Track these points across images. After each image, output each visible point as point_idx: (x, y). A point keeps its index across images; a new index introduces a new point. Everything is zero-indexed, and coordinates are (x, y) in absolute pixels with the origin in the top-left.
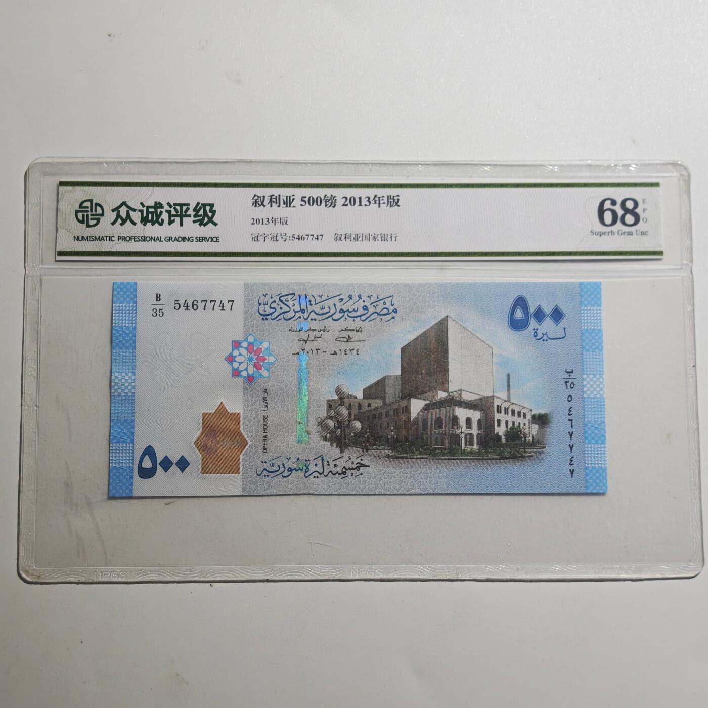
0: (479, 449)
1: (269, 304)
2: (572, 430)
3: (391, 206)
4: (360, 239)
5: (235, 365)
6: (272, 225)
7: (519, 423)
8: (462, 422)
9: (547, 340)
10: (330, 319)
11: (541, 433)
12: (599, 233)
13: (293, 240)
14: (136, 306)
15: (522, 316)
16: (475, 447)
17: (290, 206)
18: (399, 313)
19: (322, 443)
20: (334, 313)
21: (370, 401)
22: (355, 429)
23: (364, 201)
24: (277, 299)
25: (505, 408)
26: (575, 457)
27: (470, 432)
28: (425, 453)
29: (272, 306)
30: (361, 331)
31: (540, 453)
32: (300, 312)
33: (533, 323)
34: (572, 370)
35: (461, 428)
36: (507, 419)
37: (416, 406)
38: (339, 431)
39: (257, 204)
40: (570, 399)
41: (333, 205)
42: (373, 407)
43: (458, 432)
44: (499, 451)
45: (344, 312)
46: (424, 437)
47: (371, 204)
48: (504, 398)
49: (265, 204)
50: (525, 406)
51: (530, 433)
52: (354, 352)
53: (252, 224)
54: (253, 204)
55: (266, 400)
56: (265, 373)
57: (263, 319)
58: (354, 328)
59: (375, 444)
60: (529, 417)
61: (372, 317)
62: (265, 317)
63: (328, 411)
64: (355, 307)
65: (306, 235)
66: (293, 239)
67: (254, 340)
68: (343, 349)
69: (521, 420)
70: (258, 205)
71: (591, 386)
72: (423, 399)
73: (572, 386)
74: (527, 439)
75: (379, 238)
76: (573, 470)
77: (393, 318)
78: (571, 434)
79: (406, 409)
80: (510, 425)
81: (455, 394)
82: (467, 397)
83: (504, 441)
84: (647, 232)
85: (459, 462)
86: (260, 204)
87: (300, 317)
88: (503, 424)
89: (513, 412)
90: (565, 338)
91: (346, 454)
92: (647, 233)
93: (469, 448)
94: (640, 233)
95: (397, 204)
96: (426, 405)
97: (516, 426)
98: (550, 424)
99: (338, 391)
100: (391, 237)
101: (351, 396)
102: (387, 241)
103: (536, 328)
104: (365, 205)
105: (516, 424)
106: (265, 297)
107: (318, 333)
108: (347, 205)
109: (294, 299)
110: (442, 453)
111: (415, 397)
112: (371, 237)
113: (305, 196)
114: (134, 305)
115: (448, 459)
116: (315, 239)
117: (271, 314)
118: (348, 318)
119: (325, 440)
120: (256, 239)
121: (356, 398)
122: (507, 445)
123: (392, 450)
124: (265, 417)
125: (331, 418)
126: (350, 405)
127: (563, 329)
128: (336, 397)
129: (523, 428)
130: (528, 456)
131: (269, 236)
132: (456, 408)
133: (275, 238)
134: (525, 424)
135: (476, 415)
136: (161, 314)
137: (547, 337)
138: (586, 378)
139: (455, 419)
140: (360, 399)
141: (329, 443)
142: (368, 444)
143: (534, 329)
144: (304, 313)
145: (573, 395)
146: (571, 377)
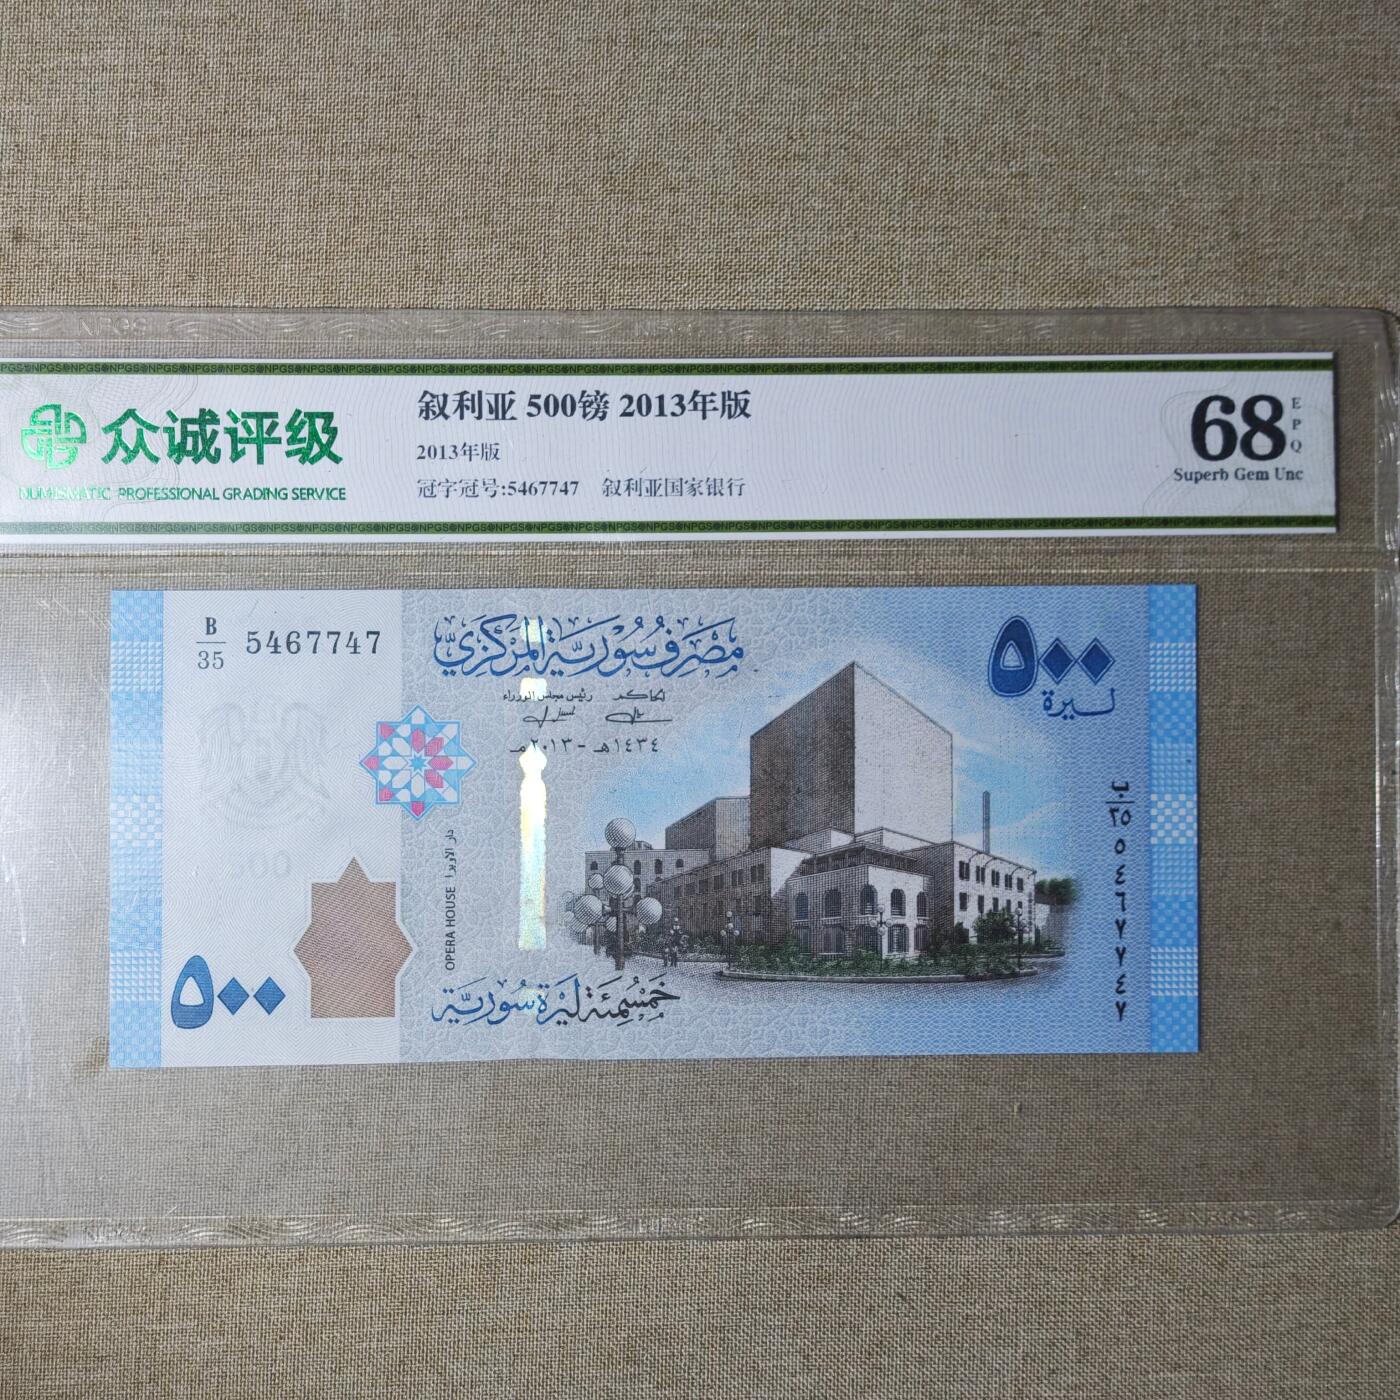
0: (919, 958)
1: (458, 638)
2: (1123, 917)
3: (730, 417)
4: (661, 491)
5: (384, 777)
6: (463, 459)
7: (1009, 902)
8: (884, 899)
9: (1072, 717)
10: (594, 672)
11: (1057, 922)
12: (1194, 476)
13: (510, 494)
14: (161, 647)
15: (1017, 664)
16: (912, 954)
17: (504, 418)
18: (746, 659)
19: (576, 947)
20: (605, 658)
21: (683, 854)
22: (647, 916)
23: (671, 406)
24: (476, 628)
25: (978, 867)
26: (1128, 975)
27: (900, 921)
28: (801, 969)
29: (465, 643)
30: (663, 699)
31: (1053, 967)
32: (528, 657)
33: (1043, 679)
34: (1127, 784)
35: (881, 914)
36: (982, 893)
37: (784, 864)
38: (613, 920)
39: (431, 413)
40: (1120, 848)
41: (600, 414)
42: (686, 869)
43: (873, 921)
44: (961, 963)
45: (625, 655)
46: (801, 934)
47: (686, 411)
48: (976, 848)
49: (447, 411)
50: (1021, 864)
51: (1030, 923)
52: (647, 746)
53: (419, 458)
54: (422, 411)
55: (453, 854)
56: (450, 795)
57: (445, 673)
58: (647, 692)
59: (691, 949)
60: (1029, 887)
61: (686, 668)
62: (449, 669)
63: (588, 879)
64: (648, 646)
65: (542, 483)
66: (512, 491)
67: (426, 718)
68: (623, 739)
69: (1013, 895)
70: (431, 416)
71: (1168, 819)
72: (798, 850)
73: (1126, 819)
74: (1025, 936)
75: (704, 489)
76: (1124, 1004)
77: (734, 668)
78: (1121, 926)
79: (761, 873)
80: (988, 906)
81: (867, 838)
82: (894, 844)
83: (973, 940)
84: (1302, 472)
85: (874, 987)
86: (438, 412)
87: (527, 668)
88: (973, 904)
89: (995, 876)
90: (1113, 713)
91: (628, 973)
92: (1300, 475)
93: (897, 957)
94: (1285, 476)
95: (743, 412)
96: (803, 862)
97: (1000, 908)
98: (1076, 904)
99: (612, 833)
100: (730, 487)
101: (639, 843)
102: (722, 494)
103: (1048, 691)
104: (673, 414)
105: (1002, 904)
106: (450, 622)
107: (568, 703)
108: (631, 414)
109: (514, 626)
110: (838, 968)
111: (780, 845)
112: (685, 486)
113: (537, 393)
114: (158, 644)
115: (852, 982)
116: (561, 491)
117: (463, 661)
118: (633, 668)
119: (583, 941)
120: (428, 491)
121: (650, 848)
122: (982, 950)
123: (729, 961)
124: (451, 892)
125: (595, 892)
126: (637, 864)
127: (1109, 692)
128: (606, 847)
129: (1017, 912)
130: (1026, 975)
131: (457, 486)
132: (870, 868)
133: (470, 491)
134: (1020, 904)
135: (913, 885)
136: (218, 662)
137: (1074, 709)
138: (1156, 802)
139: (869, 894)
140: (659, 851)
141: (590, 949)
142: (675, 949)
143: (1044, 693)
144: (535, 658)
145: (1127, 839)
146: (1123, 799)
